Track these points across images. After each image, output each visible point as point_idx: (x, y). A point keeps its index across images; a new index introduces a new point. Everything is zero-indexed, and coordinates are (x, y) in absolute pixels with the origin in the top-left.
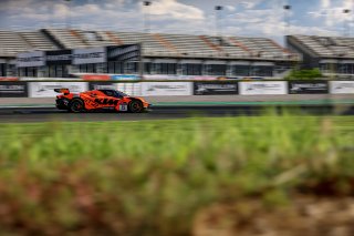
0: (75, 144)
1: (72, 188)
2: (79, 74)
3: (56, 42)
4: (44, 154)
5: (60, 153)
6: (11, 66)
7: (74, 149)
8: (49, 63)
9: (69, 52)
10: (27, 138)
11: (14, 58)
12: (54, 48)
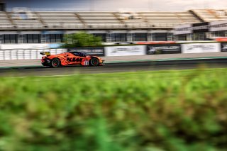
0: (214, 82)
1: (214, 109)
2: (214, 37)
3: (199, 18)
4: (194, 88)
5: (205, 88)
6: (170, 34)
7: (213, 85)
8: (195, 31)
9: (207, 23)
10: (182, 79)
11: (172, 29)
12: (198, 22)
